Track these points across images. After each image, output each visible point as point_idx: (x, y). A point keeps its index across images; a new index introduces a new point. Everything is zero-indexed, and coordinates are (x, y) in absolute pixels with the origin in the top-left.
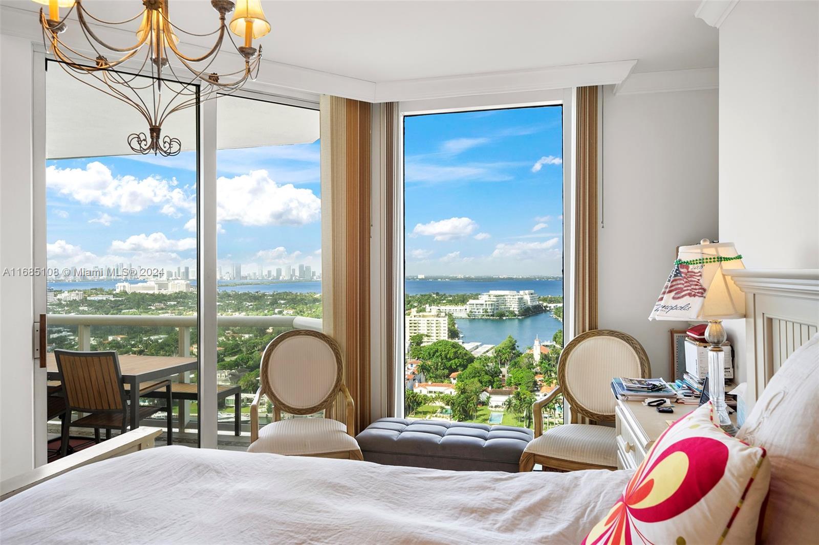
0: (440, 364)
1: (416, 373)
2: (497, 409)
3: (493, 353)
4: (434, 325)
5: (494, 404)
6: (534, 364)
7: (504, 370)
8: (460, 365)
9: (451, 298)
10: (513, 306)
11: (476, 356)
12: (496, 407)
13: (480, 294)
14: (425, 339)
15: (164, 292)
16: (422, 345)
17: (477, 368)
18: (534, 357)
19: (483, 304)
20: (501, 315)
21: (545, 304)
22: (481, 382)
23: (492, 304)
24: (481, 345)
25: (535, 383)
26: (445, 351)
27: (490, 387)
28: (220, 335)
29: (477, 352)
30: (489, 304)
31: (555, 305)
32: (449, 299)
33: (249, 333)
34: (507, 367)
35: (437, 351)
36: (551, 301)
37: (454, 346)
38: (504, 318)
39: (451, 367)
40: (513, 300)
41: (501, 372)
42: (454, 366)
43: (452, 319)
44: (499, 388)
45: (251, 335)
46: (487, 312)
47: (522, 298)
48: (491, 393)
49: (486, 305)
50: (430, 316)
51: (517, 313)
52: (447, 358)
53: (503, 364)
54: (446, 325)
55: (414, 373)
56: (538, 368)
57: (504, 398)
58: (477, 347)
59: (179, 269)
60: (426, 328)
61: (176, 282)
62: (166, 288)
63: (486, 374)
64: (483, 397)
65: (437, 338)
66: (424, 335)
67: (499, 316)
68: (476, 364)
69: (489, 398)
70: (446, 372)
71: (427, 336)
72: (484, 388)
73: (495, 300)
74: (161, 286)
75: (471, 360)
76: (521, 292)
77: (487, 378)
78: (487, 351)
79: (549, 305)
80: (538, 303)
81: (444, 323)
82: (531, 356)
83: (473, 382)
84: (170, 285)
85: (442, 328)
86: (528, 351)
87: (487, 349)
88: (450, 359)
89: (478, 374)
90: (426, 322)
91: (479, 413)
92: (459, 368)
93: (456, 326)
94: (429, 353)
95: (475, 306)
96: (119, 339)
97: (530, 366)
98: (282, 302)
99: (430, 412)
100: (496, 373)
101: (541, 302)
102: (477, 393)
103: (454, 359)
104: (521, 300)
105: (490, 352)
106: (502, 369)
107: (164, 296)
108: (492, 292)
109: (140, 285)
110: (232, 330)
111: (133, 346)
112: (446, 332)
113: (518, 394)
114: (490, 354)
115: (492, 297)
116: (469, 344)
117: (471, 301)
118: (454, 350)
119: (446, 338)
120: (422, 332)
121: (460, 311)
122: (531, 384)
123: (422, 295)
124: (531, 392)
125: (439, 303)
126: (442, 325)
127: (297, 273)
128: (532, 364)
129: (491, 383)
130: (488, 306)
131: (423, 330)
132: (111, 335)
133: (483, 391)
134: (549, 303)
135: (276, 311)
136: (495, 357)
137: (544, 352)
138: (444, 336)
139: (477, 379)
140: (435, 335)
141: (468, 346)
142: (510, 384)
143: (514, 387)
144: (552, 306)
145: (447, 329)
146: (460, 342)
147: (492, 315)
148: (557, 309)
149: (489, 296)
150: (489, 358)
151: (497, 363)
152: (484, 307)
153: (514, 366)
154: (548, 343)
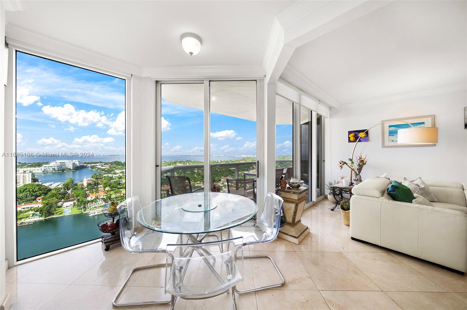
0: (28, 195)
2: (68, 208)
3: (62, 186)
4: (22, 177)
5: (65, 206)
6: (84, 187)
8: (43, 193)
9: (30, 165)
10: (69, 166)
11: (52, 188)
13: (49, 162)
17: (55, 193)
18: (84, 184)
19: (52, 166)
20: (63, 170)
21: (85, 165)
22: (57, 198)
23: (58, 166)
24: (54, 183)
26: (32, 188)
27: (63, 200)
29: (53, 187)
30: (56, 166)
31: (90, 165)
32: (28, 165)
34: (70, 190)
35: (26, 189)
36: (88, 164)
37: (38, 185)
38: (65, 171)
39: (36, 195)
40: (69, 164)
41: (68, 193)
42: (38, 195)
43: (33, 175)
44: (68, 199)
46: (55, 169)
47: (74, 163)
48: (63, 202)
49: (54, 166)
50: (18, 173)
51: (72, 169)
52: (33, 191)
53: (68, 189)
54: (30, 177)
56: (86, 188)
57: (72, 203)
58: (51, 185)
63: (60, 195)
64: (60, 204)
65: (24, 183)
67: (62, 170)
68: (53, 192)
69: (62, 204)
70: (33, 197)
73: (60, 164)
75: (50, 190)
76: (74, 161)
77: (60, 196)
78: (58, 186)
79: (88, 165)
80: (82, 164)
81: (28, 176)
82: (83, 185)
83: (53, 199)
85: (27, 178)
86: (81, 183)
87: (58, 185)
88: (36, 191)
89: (55, 195)
91: (57, 211)
92: (42, 195)
93: (36, 177)
95: (47, 167)
97: (82, 188)
99: (24, 218)
100: (65, 194)
101: (83, 164)
102: (57, 203)
103: (39, 191)
104: (74, 164)
105: (60, 185)
106: (68, 192)
108: (57, 161)
112: (31, 180)
113: (78, 200)
114: (60, 186)
115: (58, 163)
116: (47, 183)
117: (44, 165)
118: (38, 187)
121: (38, 170)
122: (85, 195)
124: (85, 198)
125: (22, 167)
128: (83, 188)
129: (63, 198)
130: (55, 167)
133: (59, 202)
134: (87, 164)
136: (64, 187)
137: (89, 182)
138: (29, 182)
139: (54, 197)
141: (46, 185)
142: (73, 197)
143: (75, 197)
144: (89, 165)
146: (40, 183)
147: (58, 171)
148: (91, 166)
149: (56, 163)
150: (60, 188)
151: (65, 189)
152: (53, 167)
153: (74, 189)
154: (89, 179)
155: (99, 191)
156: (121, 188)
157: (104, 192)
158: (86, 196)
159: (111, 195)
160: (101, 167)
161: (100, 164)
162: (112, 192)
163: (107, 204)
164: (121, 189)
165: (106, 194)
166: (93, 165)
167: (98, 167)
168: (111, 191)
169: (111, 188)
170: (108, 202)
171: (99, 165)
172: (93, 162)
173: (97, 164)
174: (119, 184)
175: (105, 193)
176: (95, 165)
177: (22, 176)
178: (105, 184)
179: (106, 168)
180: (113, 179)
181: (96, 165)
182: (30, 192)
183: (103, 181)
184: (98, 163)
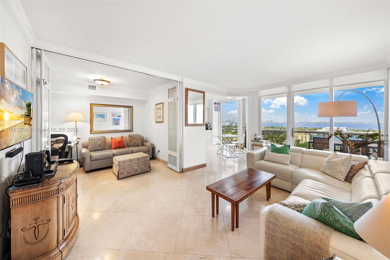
9: (310, 129)
14: (301, 141)
16: (299, 143)
23: (328, 131)
47: (342, 129)
54: (309, 137)
59: (227, 120)
60: (301, 138)
62: (225, 125)
65: (306, 141)
71: (301, 140)
84: (226, 123)
85: (307, 138)
90: (301, 136)
107: (224, 126)
117: (319, 130)
119: (309, 141)
120: (299, 139)
123: (298, 128)
131: (300, 138)
140: (304, 140)
145: (309, 139)
149: (327, 128)
177: (304, 136)
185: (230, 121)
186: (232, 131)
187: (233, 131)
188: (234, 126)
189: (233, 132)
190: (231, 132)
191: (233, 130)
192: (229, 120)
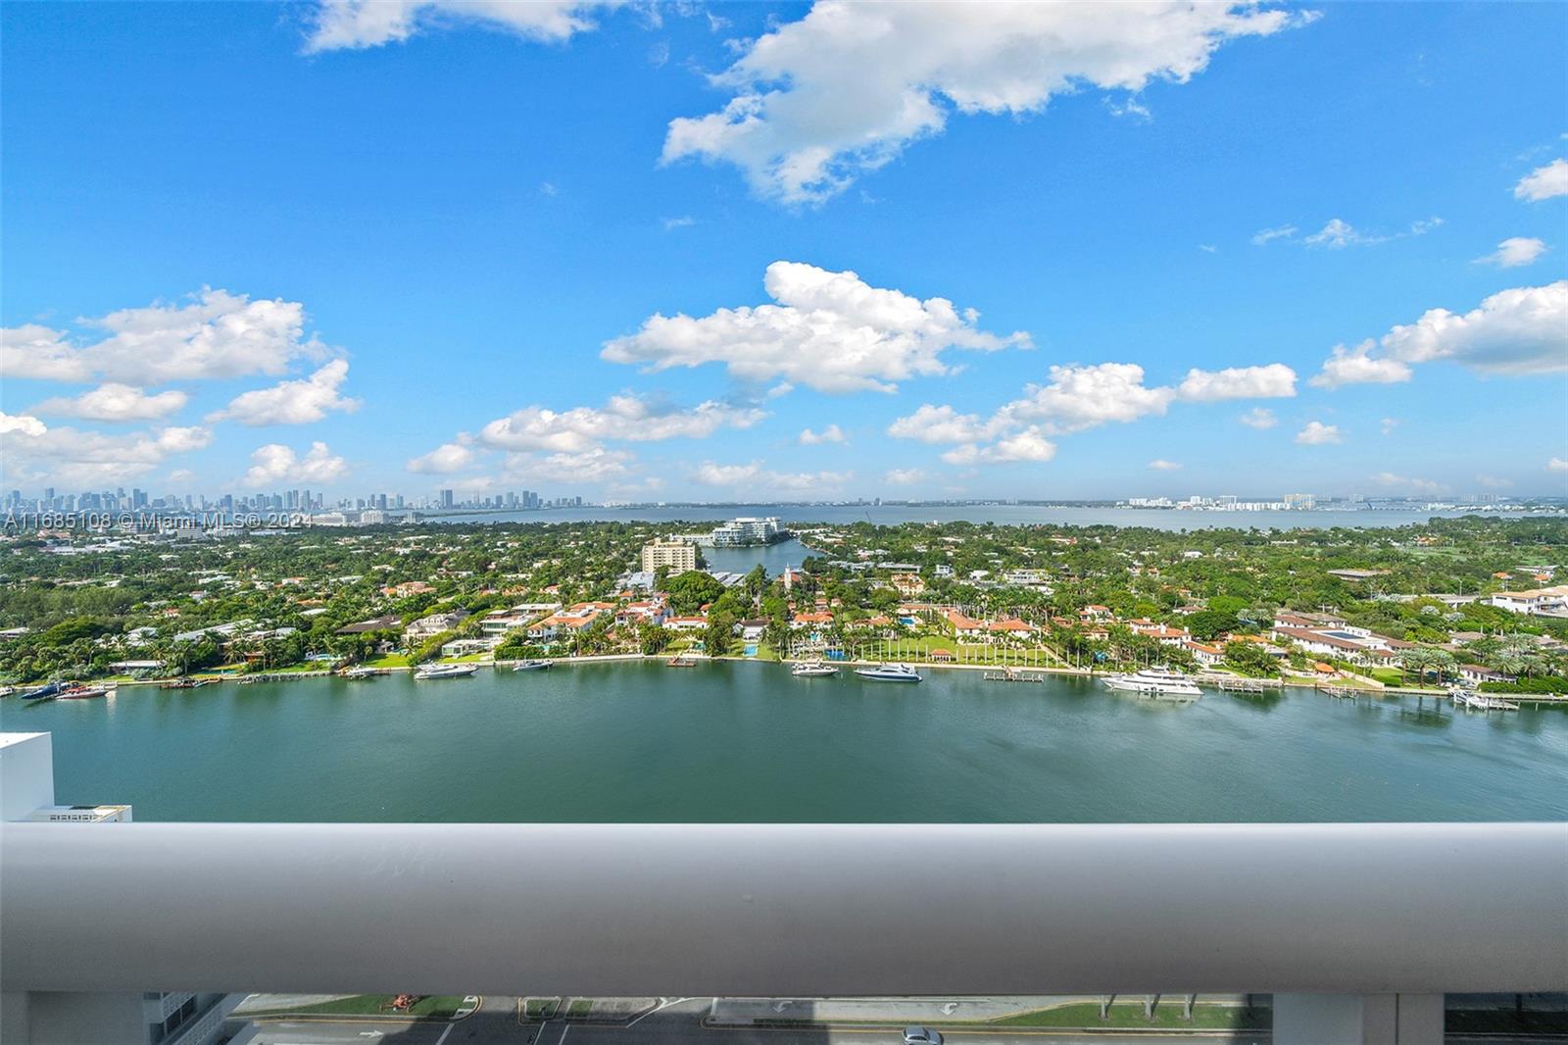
0: (689, 596)
1: (664, 607)
2: (752, 641)
3: (743, 582)
4: (680, 555)
5: (748, 636)
6: (785, 592)
7: (756, 600)
8: (711, 597)
9: (695, 526)
10: (760, 533)
11: (726, 587)
12: (750, 638)
14: (671, 570)
15: (353, 524)
16: (668, 577)
17: (729, 599)
18: (785, 584)
19: (730, 532)
20: (749, 543)
21: (791, 531)
22: (734, 614)
23: (738, 532)
24: (731, 575)
25: (789, 611)
26: (695, 582)
27: (743, 618)
28: (431, 573)
29: (728, 582)
30: (736, 532)
31: (801, 531)
32: (693, 526)
33: (467, 570)
34: (759, 596)
35: (685, 583)
37: (704, 576)
38: (751, 545)
39: (700, 599)
40: (759, 527)
41: (753, 602)
42: (704, 598)
43: (698, 550)
44: (752, 619)
45: (470, 573)
46: (734, 540)
47: (770, 525)
48: (744, 625)
50: (675, 546)
51: (764, 540)
52: (695, 588)
53: (755, 594)
54: (693, 555)
55: (661, 607)
56: (790, 596)
57: (759, 629)
58: (726, 577)
59: (373, 496)
60: (672, 559)
61: (370, 512)
62: (359, 520)
63: (739, 605)
64: (737, 628)
65: (685, 568)
66: (669, 566)
67: (745, 542)
68: (728, 595)
69: (743, 630)
70: (696, 604)
71: (673, 567)
72: (738, 620)
73: (742, 527)
74: (350, 517)
75: (722, 591)
76: (768, 519)
77: (739, 609)
78: (737, 581)
79: (796, 531)
80: (784, 529)
81: (691, 551)
82: (783, 585)
83: (725, 614)
84: (362, 515)
85: (689, 559)
86: (778, 579)
87: (737, 578)
88: (700, 591)
89: (730, 606)
90: (671, 552)
91: (734, 646)
92: (710, 600)
94: (677, 585)
95: (721, 534)
96: (297, 582)
97: (782, 595)
98: (505, 533)
99: (681, 648)
100: (748, 604)
101: (787, 529)
102: (730, 626)
103: (704, 590)
104: (767, 527)
105: (741, 581)
106: (754, 599)
107: (354, 528)
108: (738, 520)
109: (322, 516)
110: (446, 568)
111: (317, 589)
112: (693, 562)
113: (772, 624)
114: (740, 584)
115: (738, 524)
116: (718, 574)
117: (717, 529)
118: (703, 581)
119: (693, 569)
120: (667, 563)
121: (706, 540)
122: (785, 613)
123: (663, 524)
124: (785, 620)
125: (683, 532)
126: (689, 555)
127: (521, 501)
128: (783, 592)
129: (744, 614)
130: (734, 533)
131: (669, 561)
132: (286, 577)
133: (736, 623)
134: (795, 529)
135: (499, 544)
136: (747, 587)
137: (795, 580)
138: (691, 567)
139: (729, 610)
140: (681, 565)
141: (717, 576)
142: (763, 614)
143: (767, 616)
144: (799, 532)
145: (694, 559)
146: (708, 572)
147: (739, 543)
148: (803, 535)
150: (740, 588)
151: (748, 592)
152: (731, 535)
153: (766, 595)
154: (798, 571)
155: (817, 607)
156: (868, 606)
157: (826, 613)
158: (789, 617)
159: (843, 622)
160: (824, 540)
161: (822, 530)
162: (845, 616)
163: (832, 647)
164: (868, 611)
165: (832, 619)
166: (806, 531)
167: (817, 537)
168: (843, 610)
169: (844, 602)
170: (835, 644)
171: (821, 532)
172: (808, 525)
173: (818, 531)
174: (866, 593)
175: (831, 615)
176: (811, 531)
177: (680, 552)
178: (830, 589)
179: (835, 543)
180: (852, 577)
181: (814, 533)
182: (691, 591)
183: (828, 580)
184: (817, 526)
185: (388, 503)
186: (397, 550)
187: (402, 551)
188: (413, 526)
189: (406, 556)
190: (394, 555)
191: (406, 545)
192: (383, 497)
